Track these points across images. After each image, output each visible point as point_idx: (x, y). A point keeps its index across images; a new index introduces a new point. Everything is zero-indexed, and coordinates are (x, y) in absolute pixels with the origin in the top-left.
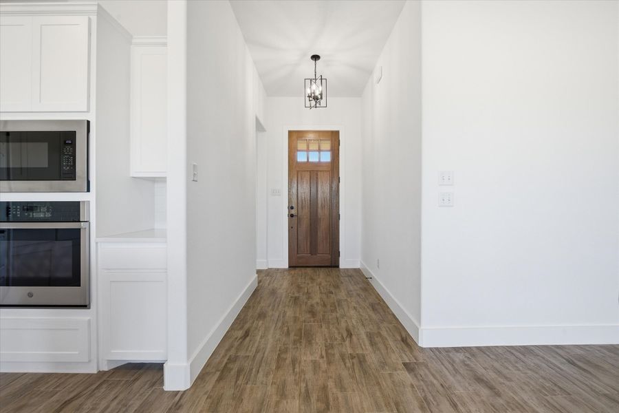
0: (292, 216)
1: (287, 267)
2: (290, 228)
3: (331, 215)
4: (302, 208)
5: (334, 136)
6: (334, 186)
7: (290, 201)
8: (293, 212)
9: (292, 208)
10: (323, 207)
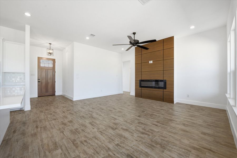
0: (39, 82)
1: (37, 97)
2: (38, 85)
3: (53, 81)
4: (43, 80)
5: (54, 60)
6: (54, 73)
7: (38, 77)
8: (39, 81)
9: (39, 79)
10: (50, 79)
